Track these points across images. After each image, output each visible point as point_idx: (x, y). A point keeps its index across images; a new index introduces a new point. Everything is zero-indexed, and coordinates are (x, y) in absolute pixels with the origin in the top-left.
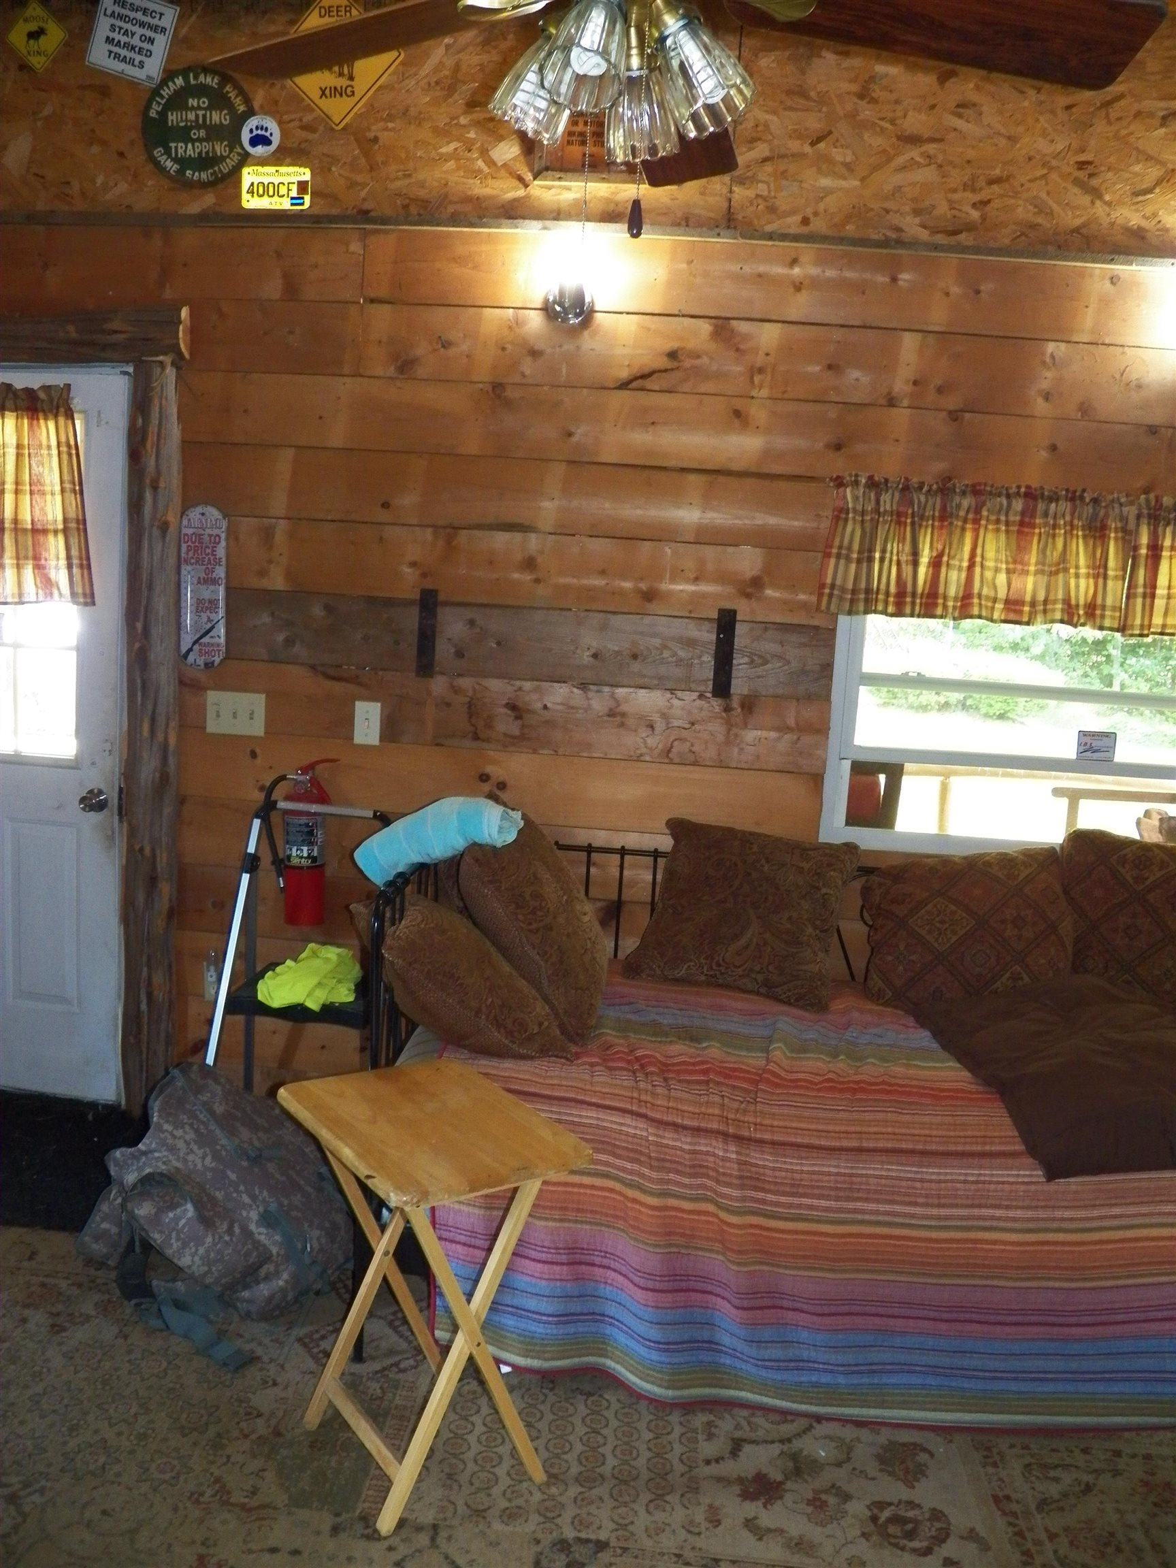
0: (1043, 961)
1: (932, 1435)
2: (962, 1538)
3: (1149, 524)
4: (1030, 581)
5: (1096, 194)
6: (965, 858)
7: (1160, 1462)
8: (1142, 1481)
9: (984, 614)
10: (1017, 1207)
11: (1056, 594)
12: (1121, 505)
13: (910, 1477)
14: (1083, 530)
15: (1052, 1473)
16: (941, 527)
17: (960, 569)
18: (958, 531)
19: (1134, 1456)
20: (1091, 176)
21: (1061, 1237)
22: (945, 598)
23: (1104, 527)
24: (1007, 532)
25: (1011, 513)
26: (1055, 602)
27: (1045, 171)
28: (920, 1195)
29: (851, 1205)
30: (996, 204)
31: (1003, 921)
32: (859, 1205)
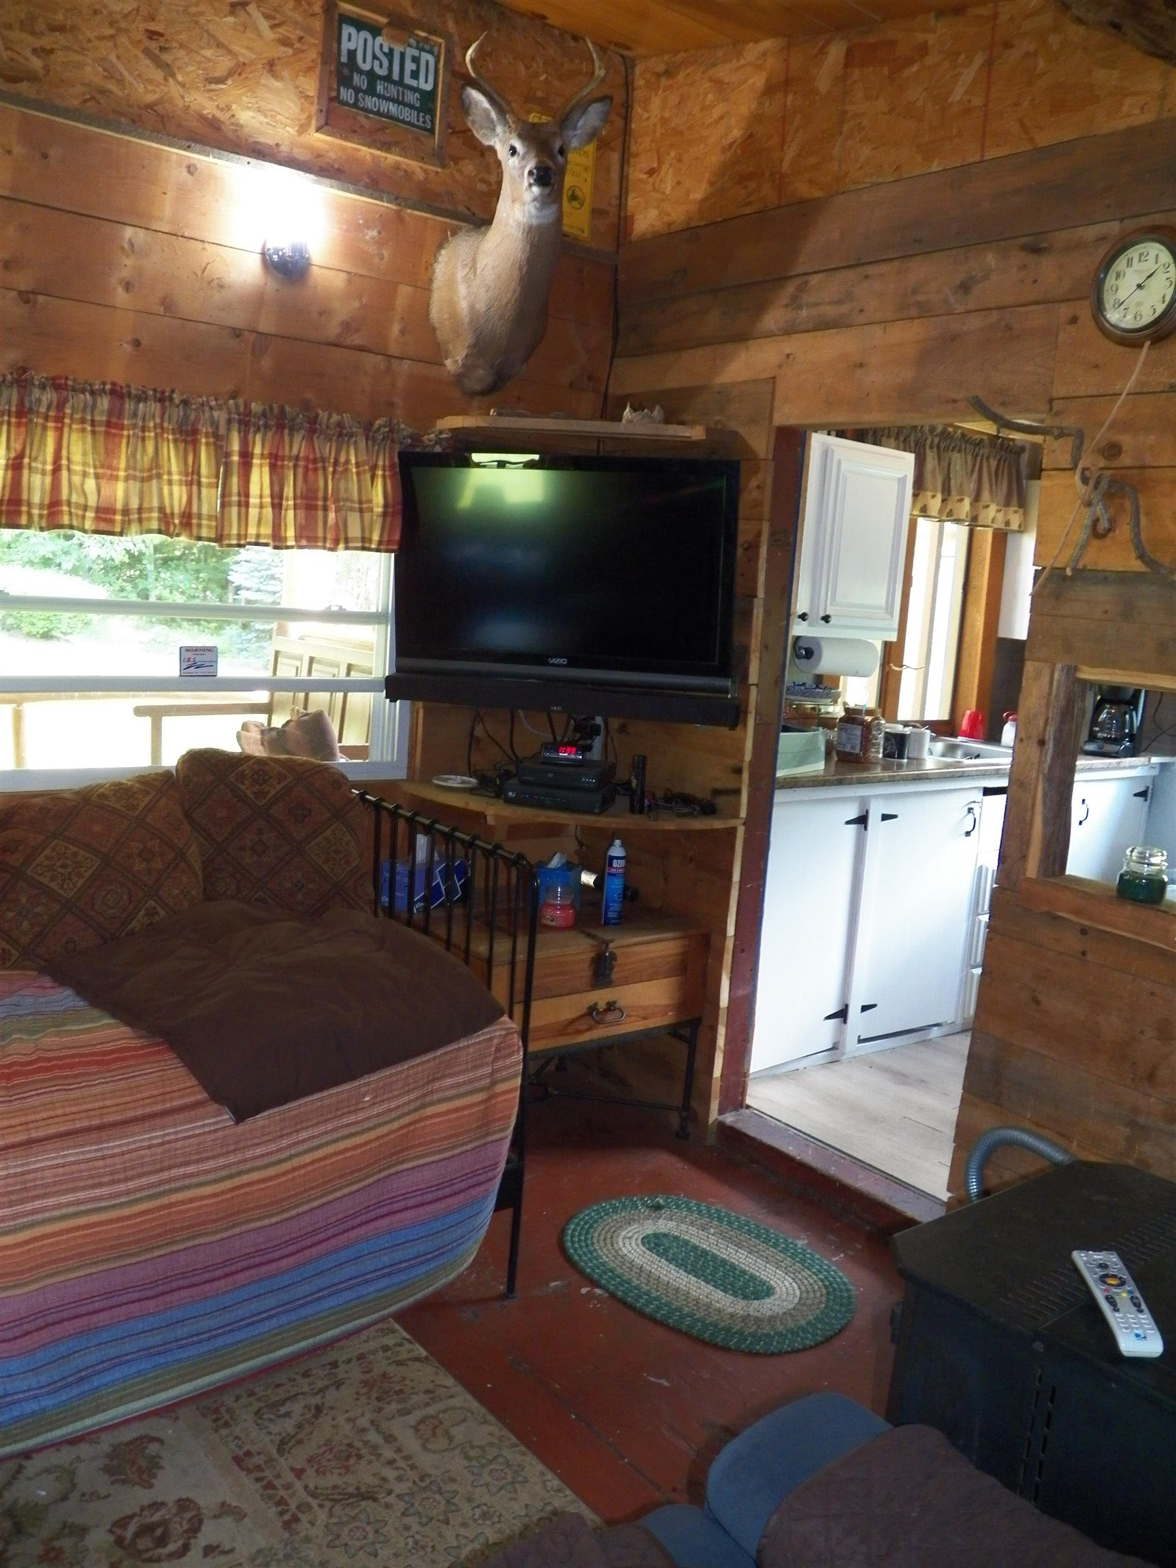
0: (176, 892)
1: (153, 1421)
2: (215, 1517)
3: (239, 432)
4: (120, 487)
5: (169, 71)
6: (78, 793)
7: (372, 1357)
8: (362, 1382)
9: (75, 523)
10: (208, 1159)
11: (151, 501)
12: (211, 408)
13: (145, 1477)
14: (174, 434)
15: (283, 1410)
16: (19, 425)
17: (44, 473)
18: (39, 429)
19: (349, 1361)
20: (162, 49)
21: (255, 1176)
22: (29, 505)
23: (195, 432)
24: (94, 433)
25: (96, 411)
26: (150, 510)
27: (112, 31)
28: (104, 1175)
29: (29, 1206)
30: (59, 56)
31: (129, 856)
32: (38, 1204)
